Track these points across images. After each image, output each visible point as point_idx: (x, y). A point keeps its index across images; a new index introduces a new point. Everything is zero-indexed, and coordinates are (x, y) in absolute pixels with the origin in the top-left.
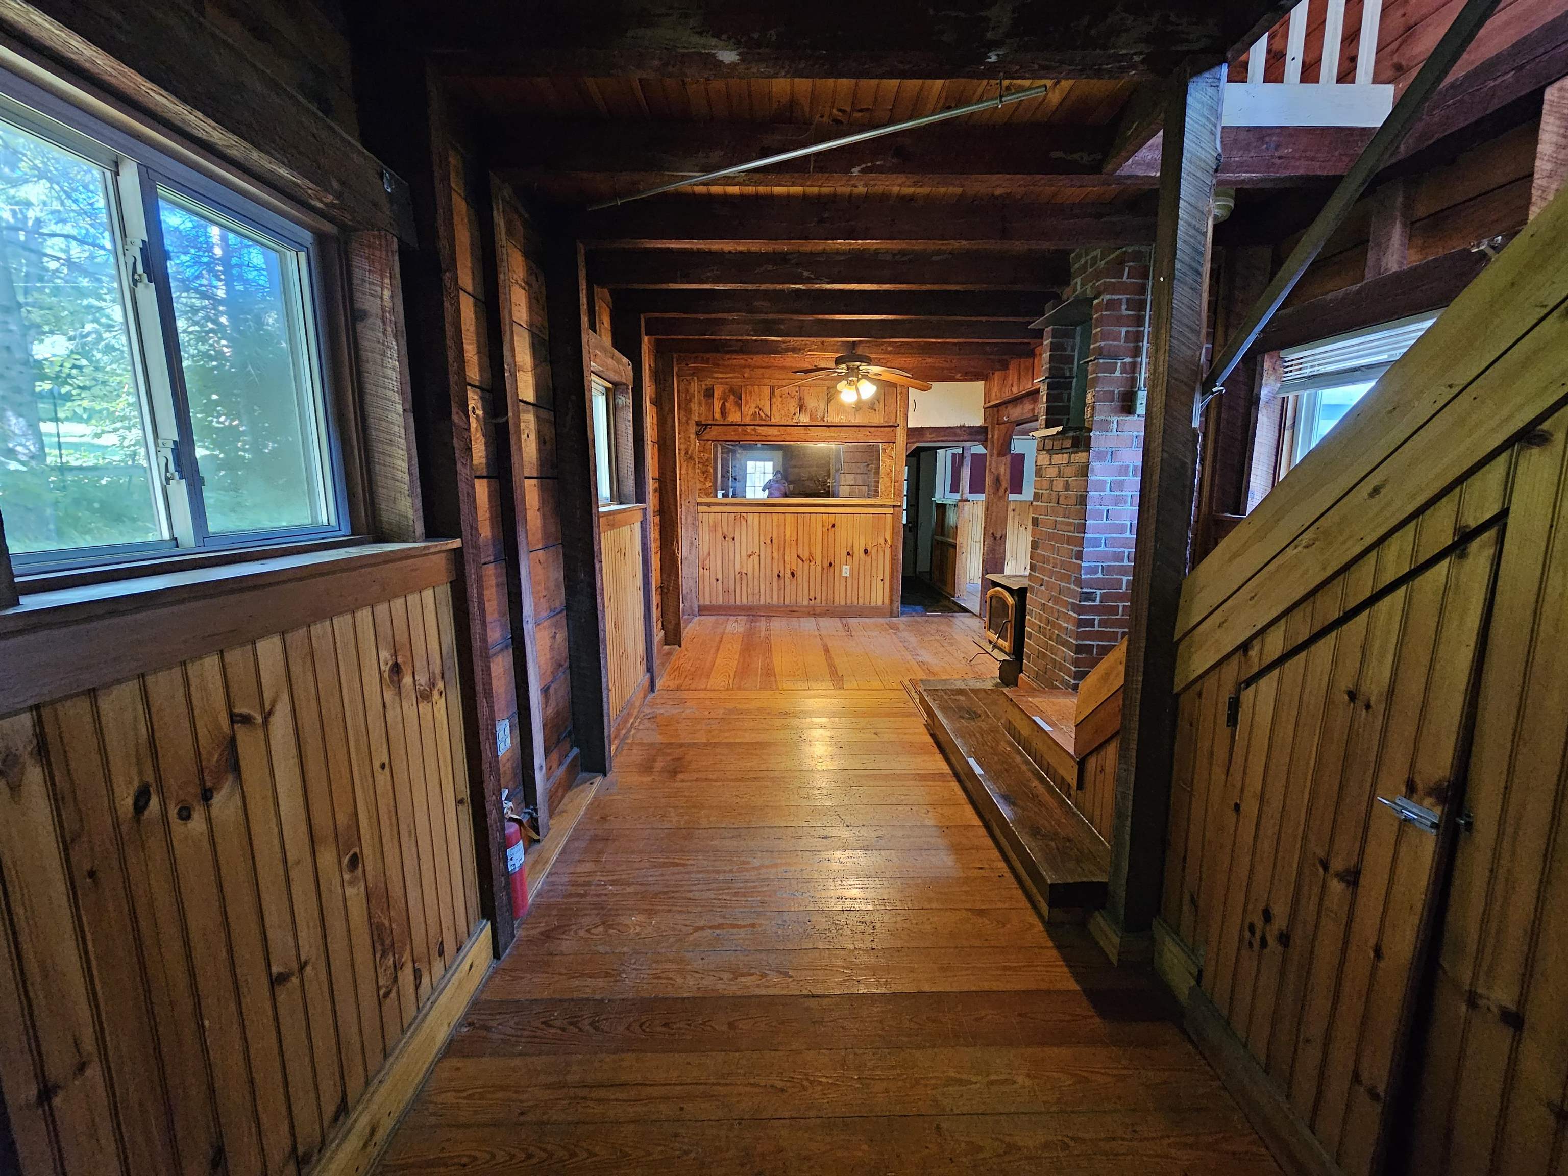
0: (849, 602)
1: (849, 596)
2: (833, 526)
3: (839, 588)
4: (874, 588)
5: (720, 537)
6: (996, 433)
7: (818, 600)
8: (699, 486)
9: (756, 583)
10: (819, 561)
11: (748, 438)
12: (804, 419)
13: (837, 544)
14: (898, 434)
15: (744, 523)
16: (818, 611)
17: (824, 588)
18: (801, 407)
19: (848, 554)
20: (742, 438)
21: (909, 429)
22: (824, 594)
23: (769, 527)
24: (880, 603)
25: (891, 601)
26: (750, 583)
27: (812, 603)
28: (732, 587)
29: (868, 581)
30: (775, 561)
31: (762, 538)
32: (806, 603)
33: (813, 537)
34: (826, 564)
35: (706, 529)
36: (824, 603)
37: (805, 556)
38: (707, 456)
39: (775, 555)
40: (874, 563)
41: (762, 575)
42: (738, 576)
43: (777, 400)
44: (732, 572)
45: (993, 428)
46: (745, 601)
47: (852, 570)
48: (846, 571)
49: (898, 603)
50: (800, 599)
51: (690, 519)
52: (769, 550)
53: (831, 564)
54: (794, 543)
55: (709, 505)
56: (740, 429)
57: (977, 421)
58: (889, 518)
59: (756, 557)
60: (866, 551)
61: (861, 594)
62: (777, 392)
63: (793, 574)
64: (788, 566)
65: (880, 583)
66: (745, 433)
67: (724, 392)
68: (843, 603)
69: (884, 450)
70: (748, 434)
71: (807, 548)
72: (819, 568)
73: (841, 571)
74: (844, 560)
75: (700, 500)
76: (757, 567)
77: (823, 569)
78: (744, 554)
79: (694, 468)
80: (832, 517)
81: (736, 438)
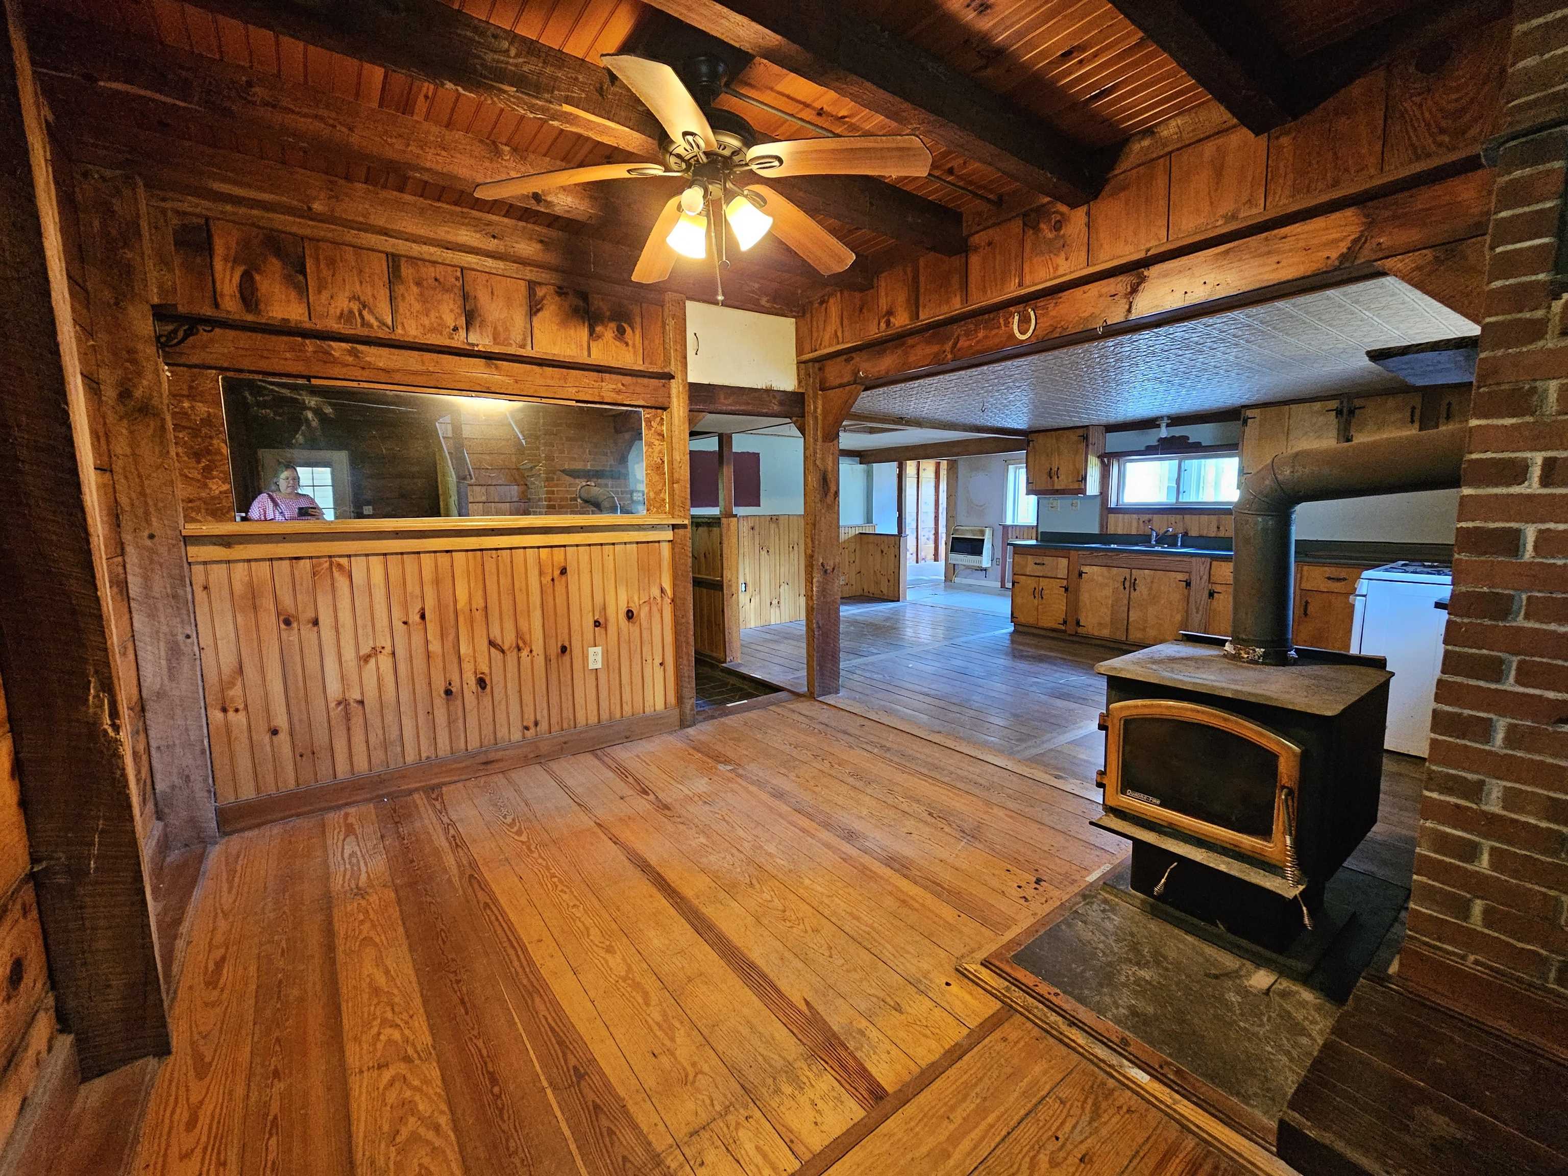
0: (605, 716)
1: (604, 704)
2: (563, 571)
3: (584, 691)
4: (648, 680)
5: (269, 620)
6: (820, 403)
7: (544, 726)
8: (182, 491)
9: (390, 717)
10: (538, 647)
11: (337, 371)
12: (481, 340)
13: (574, 609)
14: (674, 392)
15: (342, 582)
16: (544, 748)
17: (554, 700)
18: (471, 317)
19: (597, 624)
20: (316, 369)
21: (691, 384)
22: (555, 711)
23: (412, 587)
24: (660, 706)
25: (680, 699)
26: (374, 720)
27: (529, 734)
28: (321, 737)
29: (637, 668)
30: (437, 663)
31: (397, 614)
32: (516, 736)
33: (521, 598)
34: (554, 650)
35: (222, 605)
36: (556, 727)
37: (509, 640)
38: (202, 409)
39: (435, 647)
40: (645, 634)
41: (405, 696)
42: (337, 713)
43: (410, 296)
44: (318, 703)
45: (815, 396)
46: (361, 764)
47: (606, 654)
48: (595, 658)
49: (690, 702)
50: (502, 732)
51: (160, 585)
52: (417, 639)
53: (564, 649)
54: (478, 615)
55: (226, 541)
56: (310, 346)
57: (787, 381)
58: (666, 549)
59: (385, 662)
60: (630, 615)
61: (627, 696)
62: (407, 271)
63: (481, 683)
64: (468, 667)
65: (659, 672)
66: (327, 358)
67: (245, 244)
68: (593, 720)
69: (648, 421)
70: (335, 361)
71: (509, 626)
72: (540, 661)
73: (585, 658)
74: (589, 636)
75: (191, 529)
76: (389, 679)
77: (547, 660)
78: (349, 654)
79: (163, 443)
80: (558, 554)
81: (299, 368)
